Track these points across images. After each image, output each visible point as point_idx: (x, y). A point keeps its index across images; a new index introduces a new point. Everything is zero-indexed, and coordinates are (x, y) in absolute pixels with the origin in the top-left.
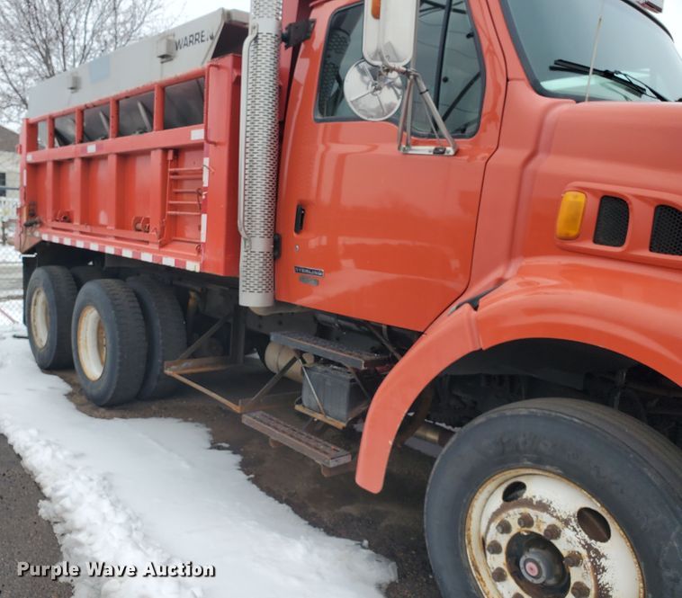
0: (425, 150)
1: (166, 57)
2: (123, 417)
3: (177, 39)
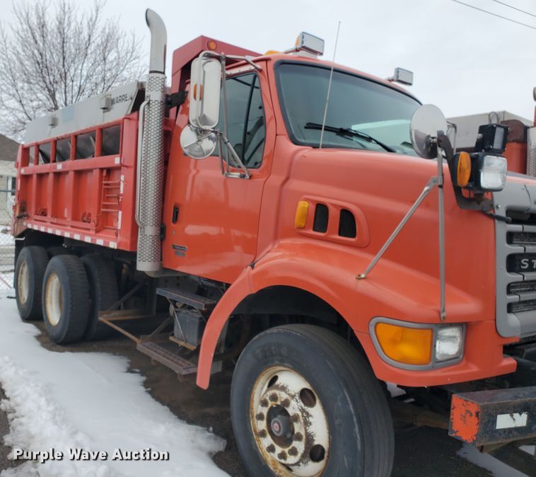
0: (236, 175)
1: (106, 109)
2: (72, 351)
3: (112, 97)
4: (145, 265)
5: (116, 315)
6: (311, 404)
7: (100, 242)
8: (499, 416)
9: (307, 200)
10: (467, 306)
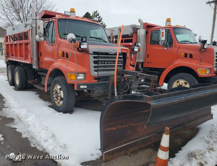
1: (25, 27)
3: (27, 24)
4: (35, 67)
5: (33, 81)
6: (61, 91)
7: (26, 62)
8: (81, 86)
9: (62, 51)
10: (85, 70)
